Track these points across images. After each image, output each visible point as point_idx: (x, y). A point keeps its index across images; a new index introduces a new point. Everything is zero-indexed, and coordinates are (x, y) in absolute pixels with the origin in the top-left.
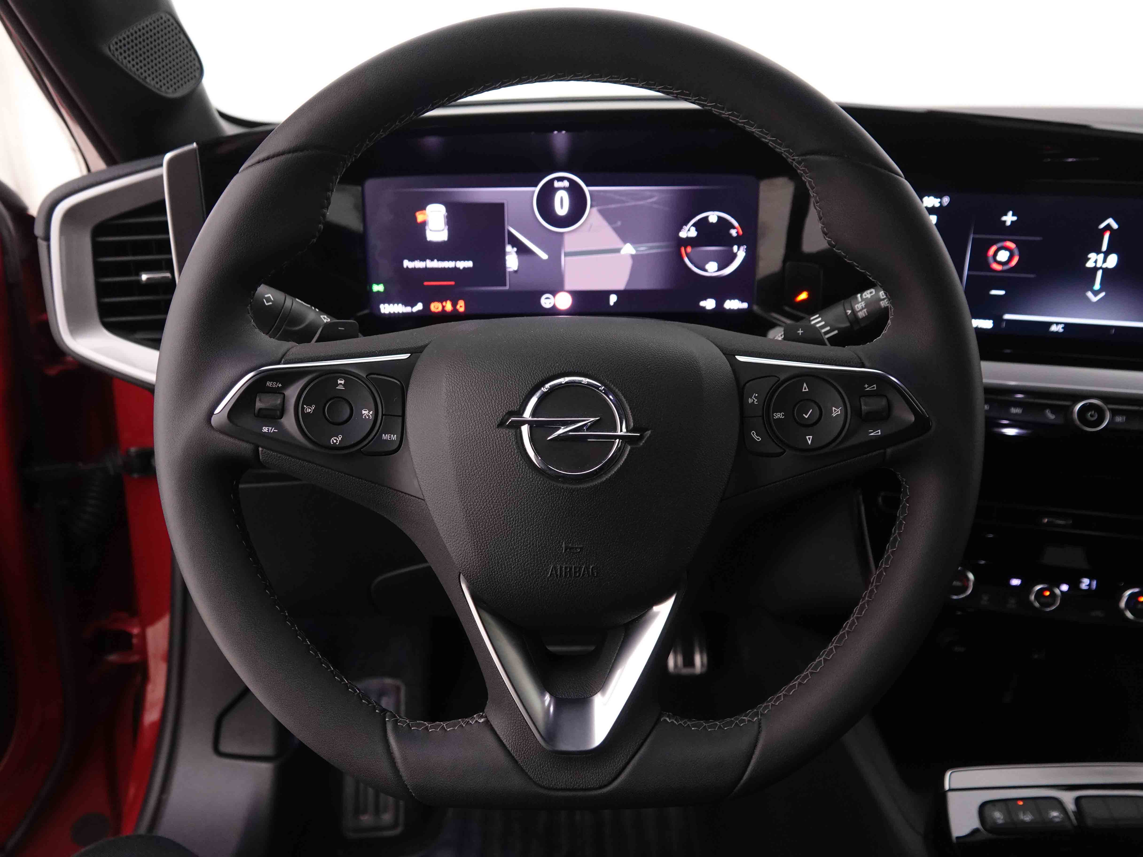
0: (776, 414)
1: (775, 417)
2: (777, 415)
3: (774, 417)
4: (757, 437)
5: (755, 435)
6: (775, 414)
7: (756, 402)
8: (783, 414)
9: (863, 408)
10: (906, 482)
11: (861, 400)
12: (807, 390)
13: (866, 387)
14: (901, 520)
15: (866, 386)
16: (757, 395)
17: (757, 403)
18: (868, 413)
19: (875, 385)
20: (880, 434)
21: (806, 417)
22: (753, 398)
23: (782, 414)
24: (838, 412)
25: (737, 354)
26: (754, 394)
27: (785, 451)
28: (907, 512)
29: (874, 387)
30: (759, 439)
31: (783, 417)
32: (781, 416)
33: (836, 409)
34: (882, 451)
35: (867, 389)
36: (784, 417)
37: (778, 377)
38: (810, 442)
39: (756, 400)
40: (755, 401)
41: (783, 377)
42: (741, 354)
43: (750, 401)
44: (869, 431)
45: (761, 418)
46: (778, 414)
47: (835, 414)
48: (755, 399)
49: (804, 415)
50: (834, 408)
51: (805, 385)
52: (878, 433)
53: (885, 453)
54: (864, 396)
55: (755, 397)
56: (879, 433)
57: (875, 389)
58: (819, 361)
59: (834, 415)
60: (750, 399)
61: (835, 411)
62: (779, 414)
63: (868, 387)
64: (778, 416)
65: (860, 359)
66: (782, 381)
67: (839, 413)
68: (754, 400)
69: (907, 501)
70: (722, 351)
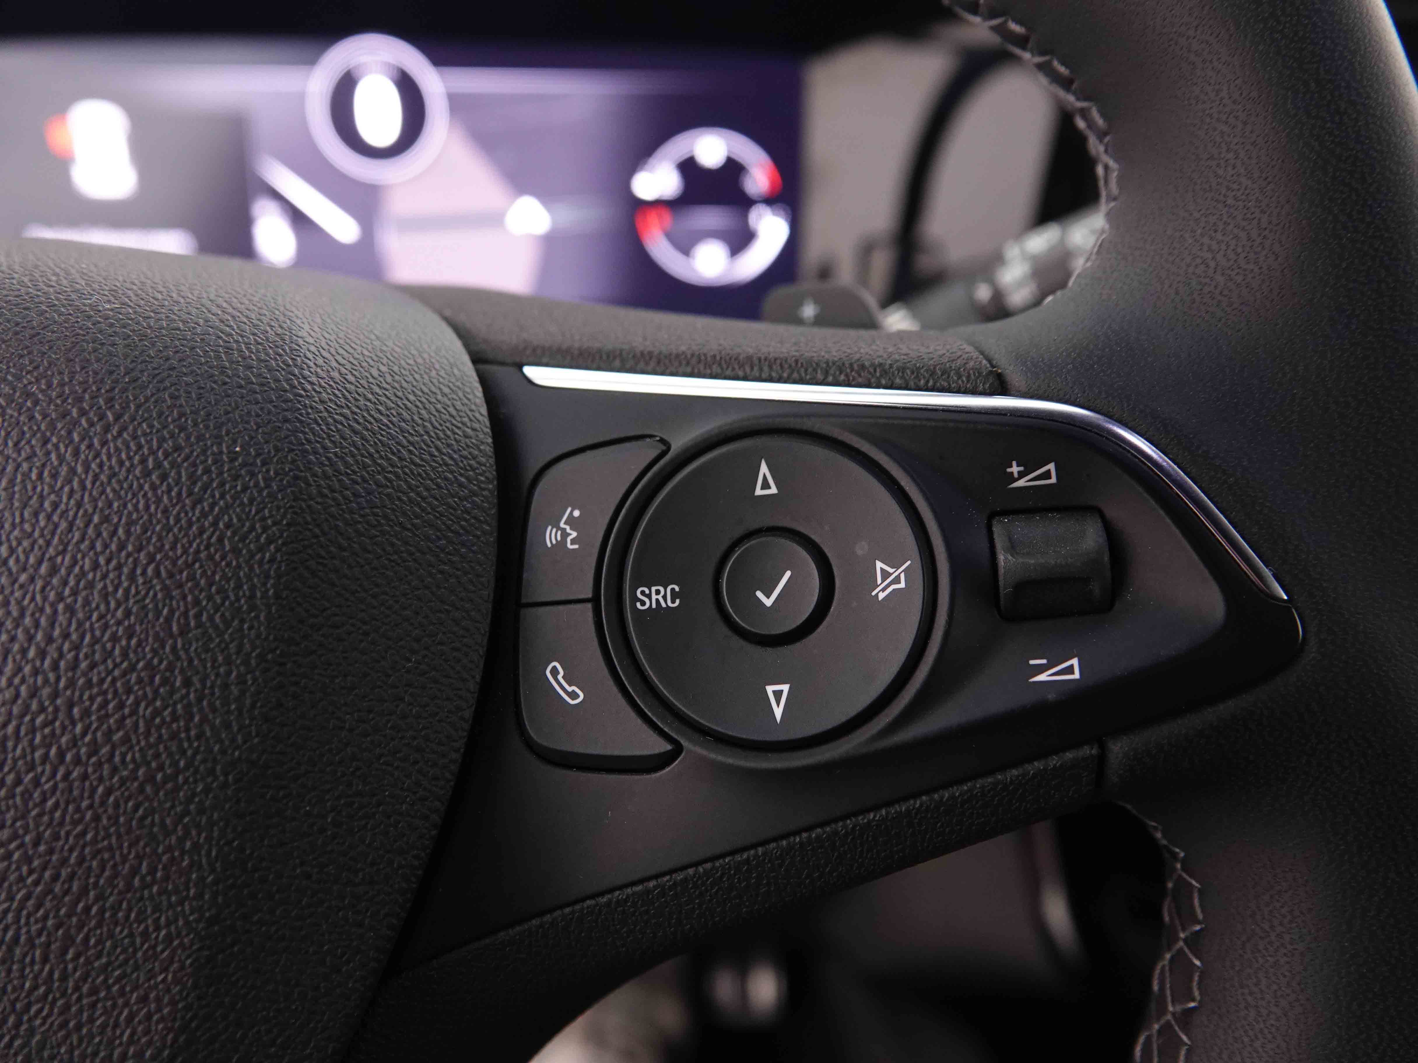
0: (647, 591)
1: (643, 603)
2: (649, 596)
3: (638, 605)
4: (570, 689)
5: (560, 677)
6: (643, 593)
7: (573, 542)
8: (677, 589)
9: (1001, 558)
10: (1183, 862)
11: (997, 529)
12: (774, 490)
13: (1016, 475)
14: (1168, 1023)
15: (1015, 469)
16: (577, 513)
17: (576, 547)
18: (1022, 586)
19: (1051, 467)
20: (1077, 675)
21: (768, 602)
22: (562, 525)
23: (673, 590)
24: (897, 580)
25: (531, 359)
26: (569, 510)
27: (678, 750)
28: (1196, 993)
29: (1047, 475)
30: (578, 696)
31: (673, 602)
32: (665, 597)
33: (891, 570)
34: (1088, 751)
35: (1021, 483)
36: (678, 601)
37: (662, 441)
38: (778, 712)
39: (574, 534)
40: (569, 539)
41: (679, 442)
42: (545, 360)
43: (551, 536)
44: (1032, 662)
45: (589, 606)
46: (654, 589)
47: (883, 590)
48: (568, 530)
49: (759, 594)
50: (879, 565)
51: (764, 469)
52: (1070, 670)
53: (1102, 759)
54: (1005, 513)
55: (571, 521)
56: (1073, 673)
57: (1053, 480)
58: (826, 373)
59: (882, 596)
60: (550, 528)
61: (885, 575)
62: (658, 592)
63: (1021, 475)
64: (654, 597)
65: (990, 361)
66: (678, 456)
67: (902, 585)
68: (565, 535)
69: (1194, 942)
70: (467, 345)
